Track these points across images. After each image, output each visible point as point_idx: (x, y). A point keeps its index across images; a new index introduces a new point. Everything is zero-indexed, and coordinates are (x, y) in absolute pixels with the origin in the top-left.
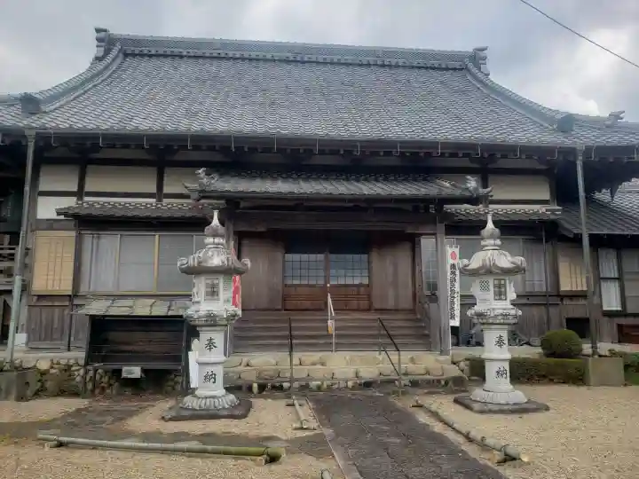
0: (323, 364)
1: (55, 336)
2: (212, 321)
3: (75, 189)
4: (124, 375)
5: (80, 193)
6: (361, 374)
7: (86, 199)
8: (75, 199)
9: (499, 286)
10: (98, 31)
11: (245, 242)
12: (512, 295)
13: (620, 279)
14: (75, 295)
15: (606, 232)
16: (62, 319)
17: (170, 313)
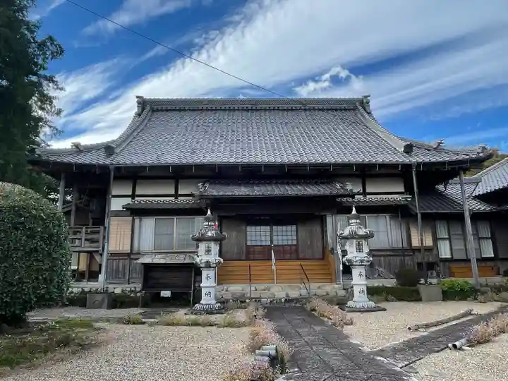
0: (269, 290)
1: (120, 276)
2: (208, 265)
3: (131, 194)
4: (162, 295)
5: (133, 196)
6: (290, 295)
7: (136, 198)
8: (130, 199)
9: (359, 245)
10: (137, 97)
11: (224, 222)
12: (366, 249)
13: (449, 239)
14: (131, 253)
15: (434, 211)
16: (124, 267)
17: (185, 262)
